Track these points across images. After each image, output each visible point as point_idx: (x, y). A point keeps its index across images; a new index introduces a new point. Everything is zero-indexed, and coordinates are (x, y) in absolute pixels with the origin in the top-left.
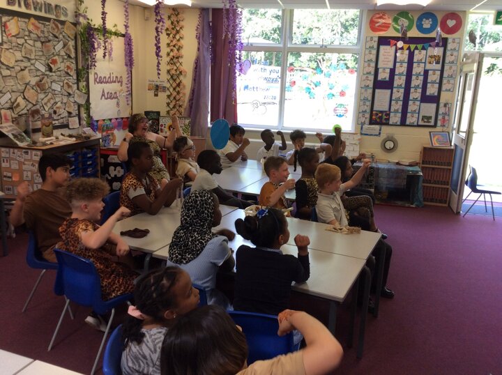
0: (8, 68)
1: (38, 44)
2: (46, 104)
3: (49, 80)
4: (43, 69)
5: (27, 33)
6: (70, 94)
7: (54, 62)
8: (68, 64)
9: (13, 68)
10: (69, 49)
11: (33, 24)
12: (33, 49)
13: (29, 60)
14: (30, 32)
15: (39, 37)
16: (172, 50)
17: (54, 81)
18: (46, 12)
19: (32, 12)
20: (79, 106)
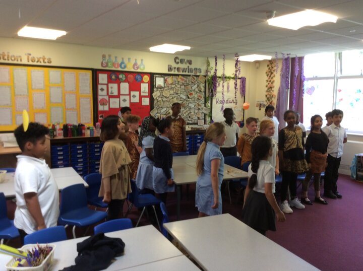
0: (166, 97)
1: (183, 87)
2: (185, 113)
3: (187, 103)
4: (184, 97)
5: (177, 82)
6: (199, 109)
7: (191, 94)
8: (199, 95)
9: (168, 97)
10: (200, 88)
11: (181, 78)
12: (180, 89)
13: (177, 94)
14: (179, 82)
15: (183, 84)
16: (269, 84)
17: (191, 103)
18: (188, 72)
19: (181, 73)
20: (205, 115)
